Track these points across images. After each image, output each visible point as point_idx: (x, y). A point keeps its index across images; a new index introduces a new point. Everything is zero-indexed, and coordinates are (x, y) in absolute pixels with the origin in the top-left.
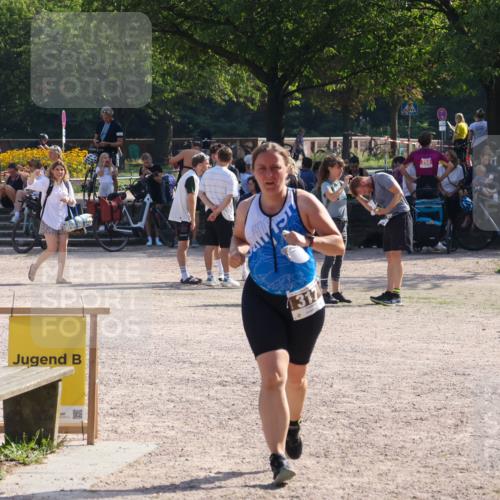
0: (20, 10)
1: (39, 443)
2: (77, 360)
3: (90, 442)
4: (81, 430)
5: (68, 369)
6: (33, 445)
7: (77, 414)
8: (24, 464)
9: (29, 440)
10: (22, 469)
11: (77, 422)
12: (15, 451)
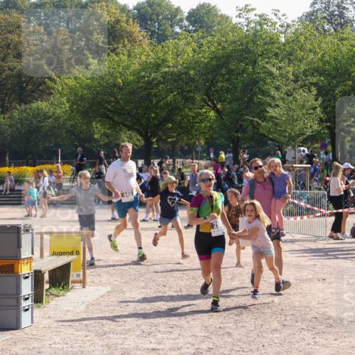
0: (42, 109)
1: (63, 287)
2: (78, 253)
3: (84, 287)
4: (80, 282)
5: (75, 257)
6: (61, 288)
7: (78, 275)
8: (58, 296)
9: (59, 286)
10: (57, 298)
11: (78, 279)
12: (54, 291)
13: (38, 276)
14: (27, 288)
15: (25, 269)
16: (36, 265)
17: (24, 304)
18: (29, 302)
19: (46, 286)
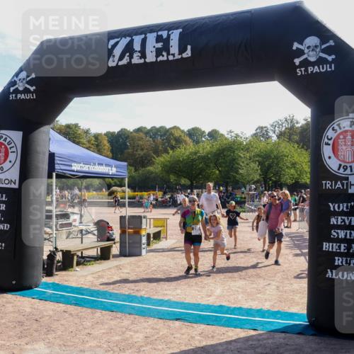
1: (158, 240)
3: (166, 240)
5: (163, 228)
7: (164, 235)
8: (156, 243)
11: (164, 237)
12: (154, 241)
13: (148, 235)
14: (144, 240)
15: (143, 233)
16: (148, 231)
17: (143, 246)
18: (145, 245)
19: (152, 239)
